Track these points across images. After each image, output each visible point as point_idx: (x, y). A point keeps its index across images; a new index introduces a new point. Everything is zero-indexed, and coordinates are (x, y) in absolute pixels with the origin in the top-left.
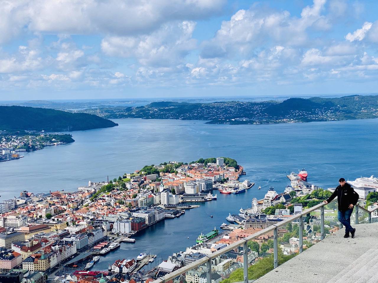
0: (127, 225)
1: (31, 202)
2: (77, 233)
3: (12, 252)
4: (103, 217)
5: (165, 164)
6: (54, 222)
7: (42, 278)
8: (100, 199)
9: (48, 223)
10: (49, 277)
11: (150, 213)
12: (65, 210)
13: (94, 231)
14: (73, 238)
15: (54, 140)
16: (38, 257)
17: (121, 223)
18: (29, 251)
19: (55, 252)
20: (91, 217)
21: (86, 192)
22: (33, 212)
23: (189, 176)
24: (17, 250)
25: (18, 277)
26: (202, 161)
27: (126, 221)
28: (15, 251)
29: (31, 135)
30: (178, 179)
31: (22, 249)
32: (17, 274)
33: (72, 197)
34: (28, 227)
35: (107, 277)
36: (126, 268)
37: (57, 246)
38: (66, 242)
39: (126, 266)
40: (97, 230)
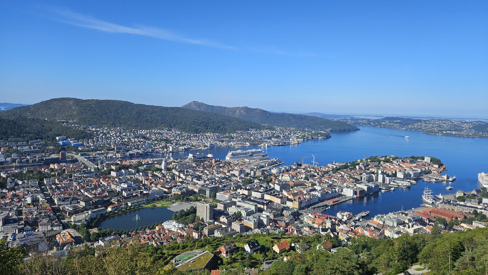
0: (352, 191)
1: (299, 168)
2: (320, 190)
3: (282, 195)
4: (337, 184)
5: (386, 156)
6: (308, 182)
7: (296, 212)
8: (338, 172)
9: (305, 182)
11: (368, 186)
12: (316, 176)
13: (330, 191)
14: (316, 193)
15: (319, 135)
16: (295, 200)
17: (348, 189)
18: (291, 195)
20: (331, 183)
21: (331, 167)
22: (298, 174)
23: (401, 166)
26: (413, 157)
27: (352, 188)
28: (284, 194)
29: (307, 131)
30: (393, 167)
31: (288, 194)
32: (282, 207)
33: (322, 169)
34: (293, 182)
37: (307, 196)
38: (312, 194)
39: (346, 216)
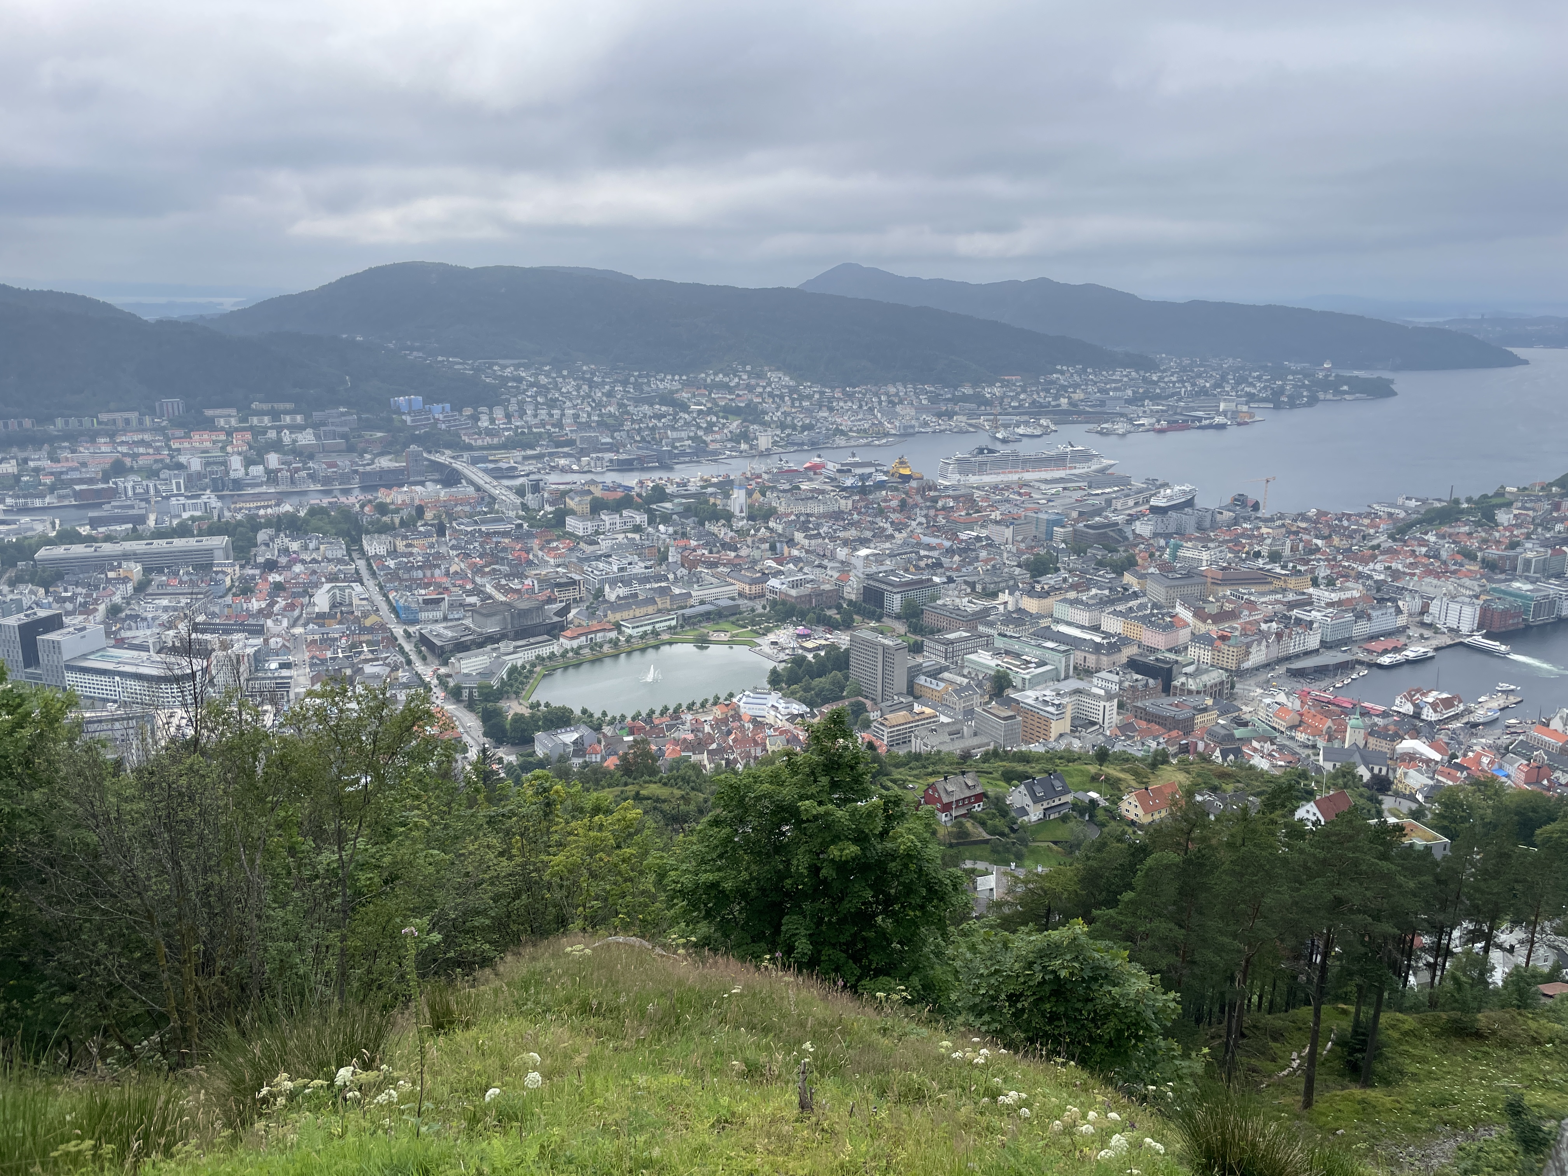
0: (1468, 611)
1: (1247, 519)
2: (1330, 605)
3: (1171, 617)
4: (1407, 582)
6: (1284, 572)
7: (1222, 683)
8: (1415, 538)
9: (1268, 571)
10: (1237, 686)
11: (1541, 594)
12: (1319, 550)
13: (1373, 608)
14: (1316, 615)
16: (1223, 638)
17: (1453, 605)
18: (1209, 621)
19: (1263, 635)
20: (1379, 577)
22: (1244, 541)
24: (1184, 613)
25: (1170, 670)
27: (1467, 600)
28: (1181, 616)
31: (1196, 615)
32: (1168, 663)
34: (1221, 573)
35: (1376, 719)
36: (1431, 711)
38: (1296, 618)
39: (1434, 705)
40: (1380, 608)
